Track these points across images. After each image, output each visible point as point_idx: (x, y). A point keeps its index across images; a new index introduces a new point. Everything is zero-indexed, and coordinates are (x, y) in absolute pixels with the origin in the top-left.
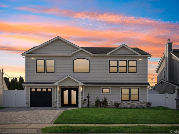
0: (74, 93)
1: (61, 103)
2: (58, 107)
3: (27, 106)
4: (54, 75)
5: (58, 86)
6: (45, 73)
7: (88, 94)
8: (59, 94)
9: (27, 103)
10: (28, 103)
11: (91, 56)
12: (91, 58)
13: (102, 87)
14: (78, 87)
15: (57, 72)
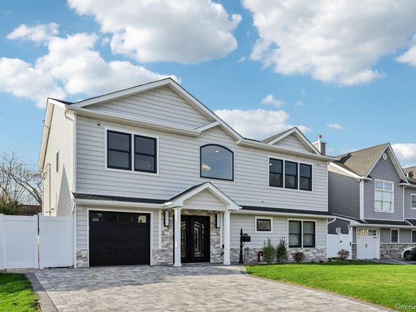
0: (198, 228)
3: (79, 265)
4: (155, 179)
5: (181, 209)
6: (133, 171)
9: (79, 257)
10: (83, 256)
11: (238, 142)
12: (239, 147)
13: (256, 218)
14: (210, 214)
15: (164, 171)
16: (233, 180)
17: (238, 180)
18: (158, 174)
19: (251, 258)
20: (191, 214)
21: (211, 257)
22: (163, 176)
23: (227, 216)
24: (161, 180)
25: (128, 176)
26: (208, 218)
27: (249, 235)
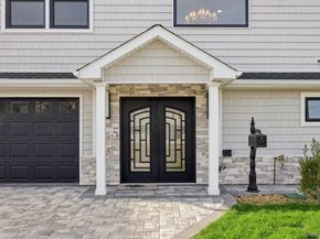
0: (174, 119)
1: (118, 166)
2: (101, 190)
4: (88, 38)
5: (105, 84)
6: (48, 29)
7: (253, 124)
8: (107, 126)
13: (304, 95)
14: (195, 92)
15: (101, 24)
16: (247, 25)
17: (260, 24)
18: (90, 30)
19: (292, 176)
20: (156, 95)
21: (198, 172)
22: (101, 31)
23: (214, 93)
24: (99, 38)
25: (39, 38)
26: (192, 100)
27: (263, 133)
